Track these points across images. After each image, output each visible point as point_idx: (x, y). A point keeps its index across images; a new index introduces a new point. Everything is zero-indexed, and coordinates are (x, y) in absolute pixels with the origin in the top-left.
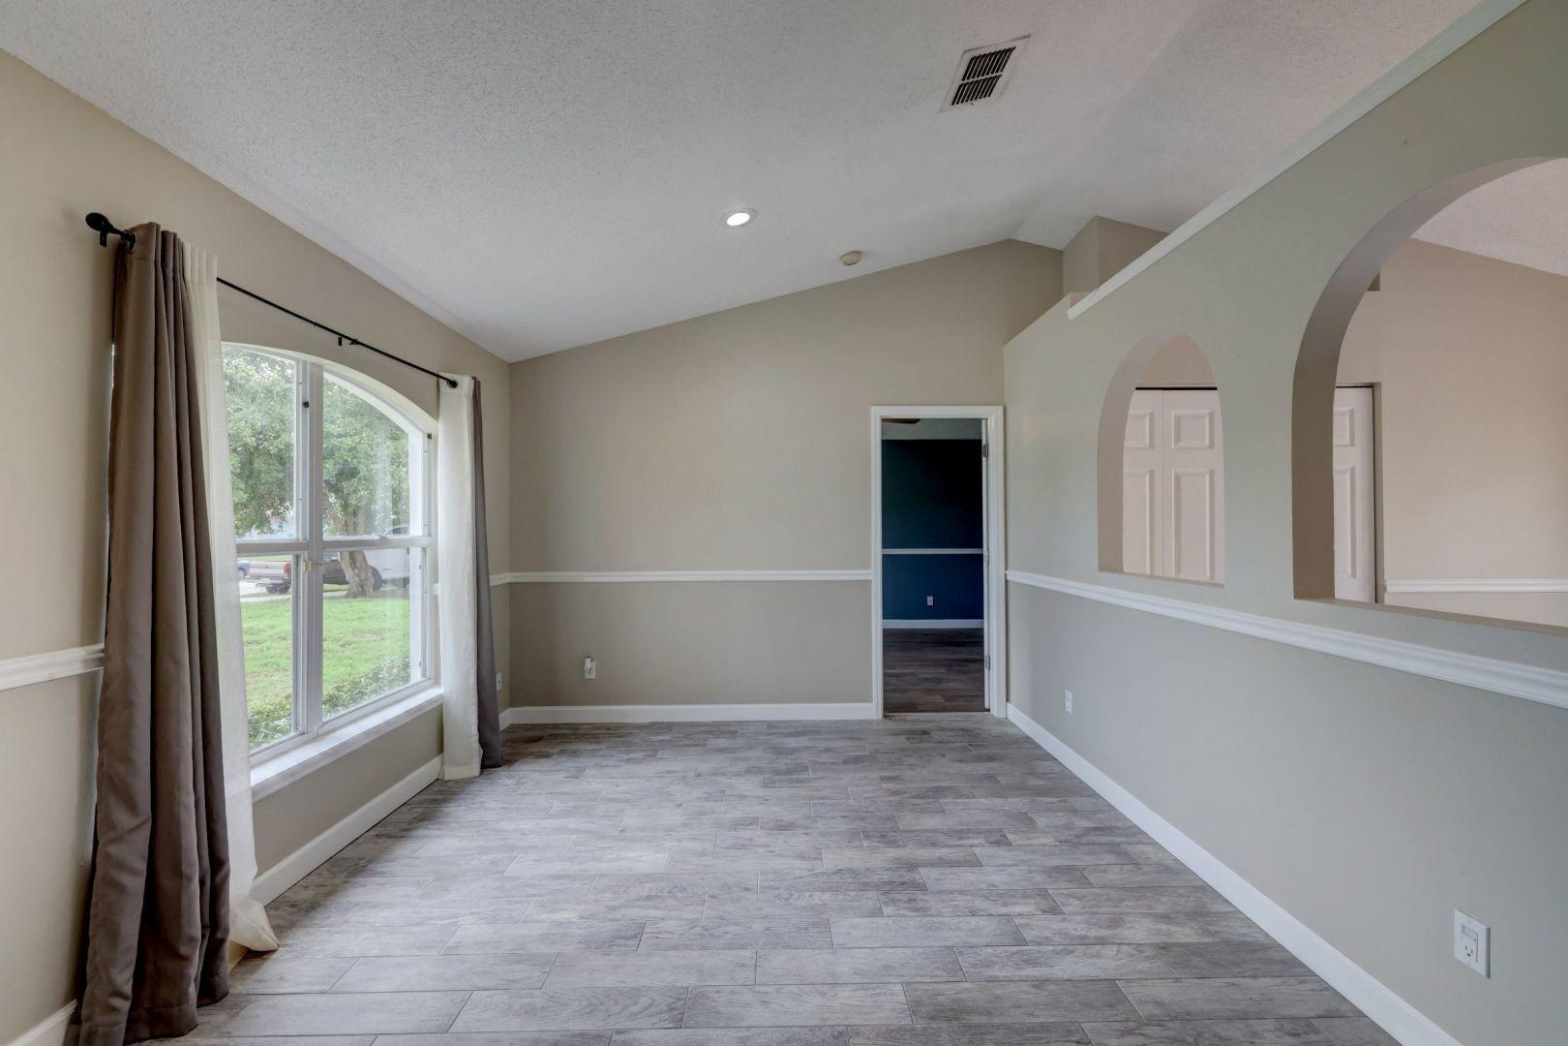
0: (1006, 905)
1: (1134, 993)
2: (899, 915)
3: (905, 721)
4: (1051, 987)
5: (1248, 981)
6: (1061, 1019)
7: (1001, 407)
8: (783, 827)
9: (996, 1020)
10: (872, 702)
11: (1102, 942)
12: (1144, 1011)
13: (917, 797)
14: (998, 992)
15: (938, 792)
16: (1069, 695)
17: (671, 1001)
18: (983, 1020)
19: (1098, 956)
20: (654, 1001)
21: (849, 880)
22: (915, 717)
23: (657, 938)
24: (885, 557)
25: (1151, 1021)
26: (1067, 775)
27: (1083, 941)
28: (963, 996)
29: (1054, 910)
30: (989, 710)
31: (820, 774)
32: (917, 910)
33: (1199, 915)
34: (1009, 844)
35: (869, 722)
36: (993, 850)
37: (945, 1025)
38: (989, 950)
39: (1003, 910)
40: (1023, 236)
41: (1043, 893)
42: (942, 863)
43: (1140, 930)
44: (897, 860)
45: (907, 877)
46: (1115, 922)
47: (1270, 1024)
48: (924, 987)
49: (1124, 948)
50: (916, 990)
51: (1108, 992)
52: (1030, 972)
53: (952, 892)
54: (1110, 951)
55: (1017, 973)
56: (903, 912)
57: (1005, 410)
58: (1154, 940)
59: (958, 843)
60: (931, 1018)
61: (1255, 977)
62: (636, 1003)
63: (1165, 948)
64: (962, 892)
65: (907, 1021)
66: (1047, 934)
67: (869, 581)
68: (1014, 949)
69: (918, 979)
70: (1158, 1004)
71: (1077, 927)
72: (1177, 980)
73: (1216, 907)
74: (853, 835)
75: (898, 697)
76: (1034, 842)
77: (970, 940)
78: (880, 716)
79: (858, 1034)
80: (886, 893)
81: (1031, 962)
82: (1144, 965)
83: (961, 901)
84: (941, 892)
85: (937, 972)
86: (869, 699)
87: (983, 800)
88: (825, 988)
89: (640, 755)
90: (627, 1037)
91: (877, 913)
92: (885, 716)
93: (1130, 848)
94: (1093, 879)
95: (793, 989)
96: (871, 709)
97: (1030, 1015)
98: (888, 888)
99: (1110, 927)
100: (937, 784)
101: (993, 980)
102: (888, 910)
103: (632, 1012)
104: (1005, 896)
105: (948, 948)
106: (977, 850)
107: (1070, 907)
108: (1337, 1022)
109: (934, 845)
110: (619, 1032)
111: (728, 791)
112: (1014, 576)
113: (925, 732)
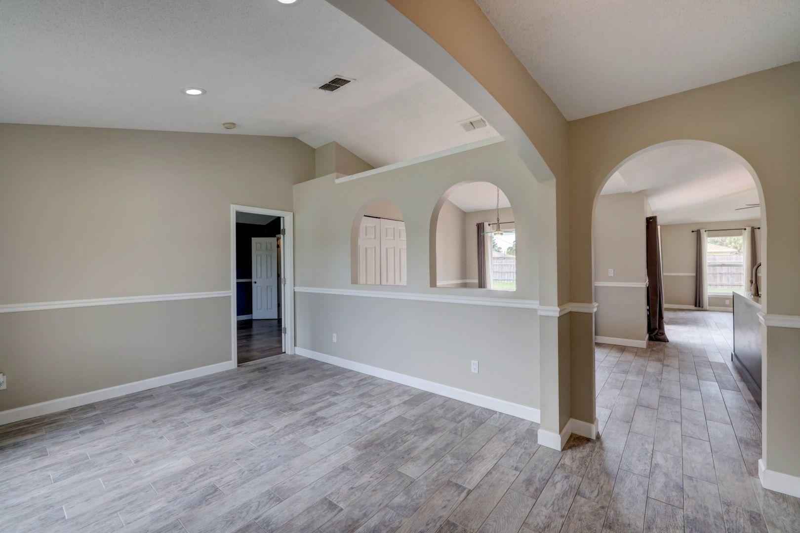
0: (355, 411)
1: (407, 416)
2: (324, 429)
3: (249, 366)
4: (388, 425)
5: (427, 402)
6: (397, 431)
7: (292, 213)
8: (241, 422)
9: (382, 439)
10: (231, 360)
11: (389, 408)
12: (413, 419)
13: (288, 391)
14: (376, 433)
15: (296, 387)
16: (335, 335)
17: (267, 497)
18: (379, 441)
19: (391, 412)
20: (259, 502)
21: (294, 427)
22: (253, 363)
23: (229, 485)
24: (238, 284)
25: (416, 420)
26: (335, 367)
27: (385, 410)
28: (369, 438)
29: (370, 406)
30: (285, 353)
31: (232, 398)
32: (329, 425)
33: (405, 392)
34: (339, 394)
35: (232, 370)
36: (335, 398)
37: (371, 448)
38: (363, 424)
39: (356, 413)
40: (301, 138)
41: (362, 404)
42: (321, 409)
43: (396, 402)
44: (305, 414)
45: (315, 417)
46: (388, 402)
47: (438, 408)
48: (355, 442)
49: (396, 407)
50: (353, 445)
51: (401, 419)
52: (379, 424)
53: (336, 415)
54: (393, 409)
55: (377, 426)
56: (325, 427)
57: (293, 214)
58: (402, 402)
59: (321, 400)
60: (365, 448)
61: (427, 400)
62: (251, 507)
63: (404, 403)
64: (339, 413)
65: (359, 453)
66: (374, 413)
67: (230, 297)
68: (370, 421)
69: (351, 442)
70: (414, 416)
71: (380, 408)
72: (413, 409)
73: (407, 389)
74: (278, 413)
75: (244, 355)
76: (346, 390)
77: (355, 424)
78: (236, 367)
79: (349, 464)
80: (313, 425)
81: (377, 422)
82: (404, 409)
83: (341, 416)
84: (331, 416)
85: (354, 437)
86: (230, 359)
87: (316, 384)
88: (324, 460)
89: (89, 427)
90: (262, 517)
91: (316, 432)
92: (238, 366)
93: (374, 382)
94: (373, 394)
95: (312, 466)
96: (231, 364)
97: (389, 433)
98: (312, 423)
99: (388, 404)
100: (292, 384)
101: (371, 431)
102: (320, 429)
103: (253, 510)
104: (353, 408)
105: (351, 430)
106: (330, 400)
107: (374, 403)
108: (447, 402)
109: (314, 404)
110: (256, 519)
111: (186, 422)
112: (297, 289)
113: (265, 368)
